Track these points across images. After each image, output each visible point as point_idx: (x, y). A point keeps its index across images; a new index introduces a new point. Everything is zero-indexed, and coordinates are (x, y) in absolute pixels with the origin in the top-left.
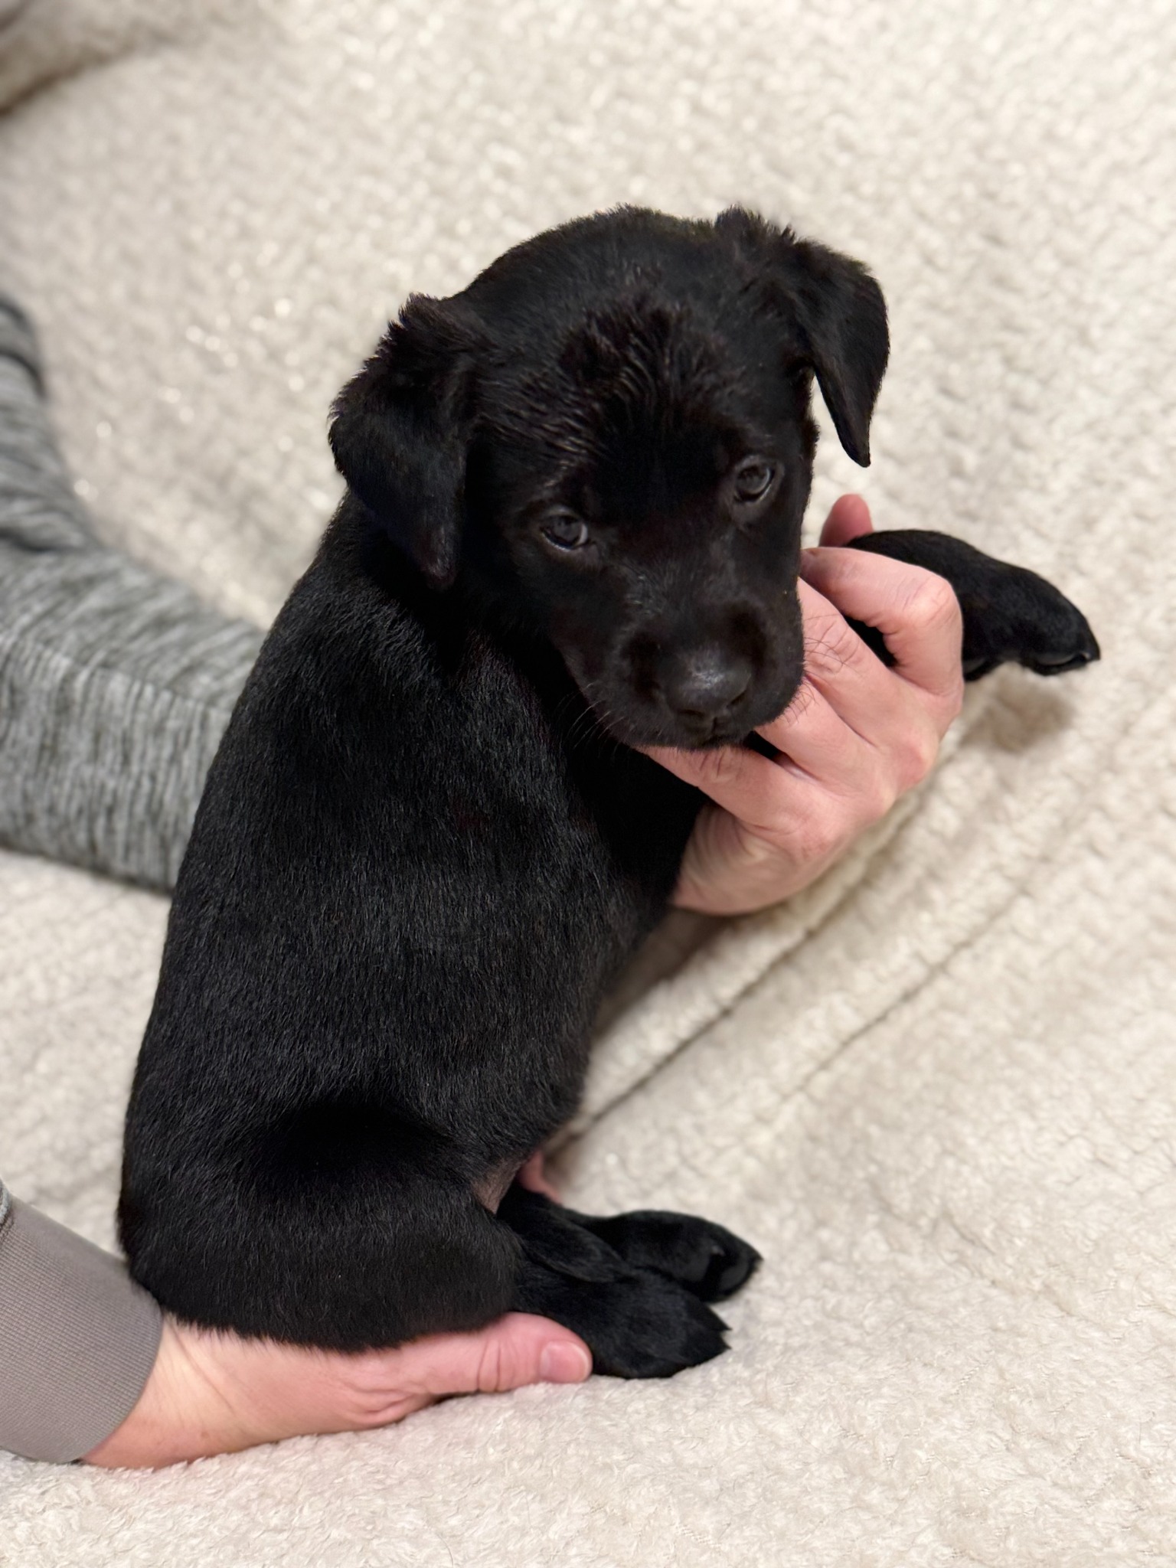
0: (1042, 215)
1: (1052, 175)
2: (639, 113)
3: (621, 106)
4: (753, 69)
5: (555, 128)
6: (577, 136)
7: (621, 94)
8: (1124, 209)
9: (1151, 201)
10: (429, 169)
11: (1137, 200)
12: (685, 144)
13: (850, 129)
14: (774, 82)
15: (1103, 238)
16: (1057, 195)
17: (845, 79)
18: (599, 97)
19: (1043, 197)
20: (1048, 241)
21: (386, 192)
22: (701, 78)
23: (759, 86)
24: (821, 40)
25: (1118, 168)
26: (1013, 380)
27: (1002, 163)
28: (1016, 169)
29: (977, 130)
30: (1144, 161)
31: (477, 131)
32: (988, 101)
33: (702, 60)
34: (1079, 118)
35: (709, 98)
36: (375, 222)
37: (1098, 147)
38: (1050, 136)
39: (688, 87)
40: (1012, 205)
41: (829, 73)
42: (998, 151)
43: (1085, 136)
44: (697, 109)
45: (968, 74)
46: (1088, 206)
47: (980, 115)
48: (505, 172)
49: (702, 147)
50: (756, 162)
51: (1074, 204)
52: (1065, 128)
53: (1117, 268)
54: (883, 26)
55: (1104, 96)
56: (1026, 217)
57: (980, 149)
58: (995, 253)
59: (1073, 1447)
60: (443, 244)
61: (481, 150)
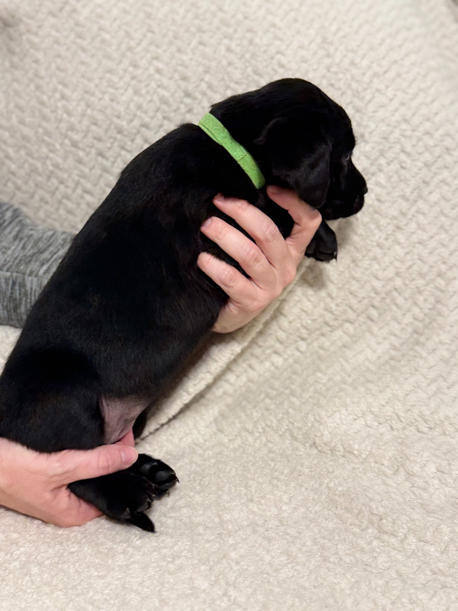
0: (349, 92)
1: (353, 78)
2: (208, 51)
3: (201, 47)
4: (249, 35)
5: (177, 55)
6: (185, 58)
7: (201, 43)
8: (378, 90)
9: (387, 87)
10: (131, 69)
11: (382, 87)
12: (224, 62)
13: (283, 60)
14: (257, 40)
15: (370, 101)
16: (354, 85)
17: (282, 40)
18: (194, 43)
19: (349, 86)
20: (351, 102)
21: (115, 79)
22: (230, 38)
23: (251, 42)
24: (274, 25)
25: (376, 75)
27: (336, 73)
28: (341, 76)
29: (327, 61)
30: (385, 72)
31: (149, 56)
32: (332, 50)
33: (231, 31)
34: (363, 57)
35: (233, 46)
36: (111, 90)
37: (369, 67)
38: (353, 63)
39: (225, 41)
40: (339, 89)
41: (276, 38)
42: (334, 69)
43: (365, 63)
44: (229, 49)
45: (325, 40)
46: (365, 89)
47: (328, 56)
48: (158, 71)
49: (230, 64)
50: (249, 70)
51: (360, 89)
52: (357, 61)
53: (375, 112)
54: (295, 20)
55: (371, 48)
56: (343, 93)
57: (328, 68)
59: (356, 512)
60: (136, 98)
61: (150, 63)
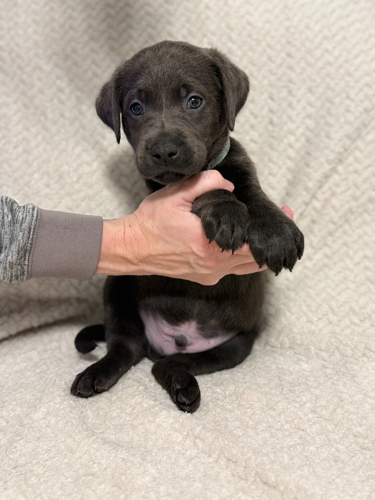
26: (290, 98)
58: (289, 59)
